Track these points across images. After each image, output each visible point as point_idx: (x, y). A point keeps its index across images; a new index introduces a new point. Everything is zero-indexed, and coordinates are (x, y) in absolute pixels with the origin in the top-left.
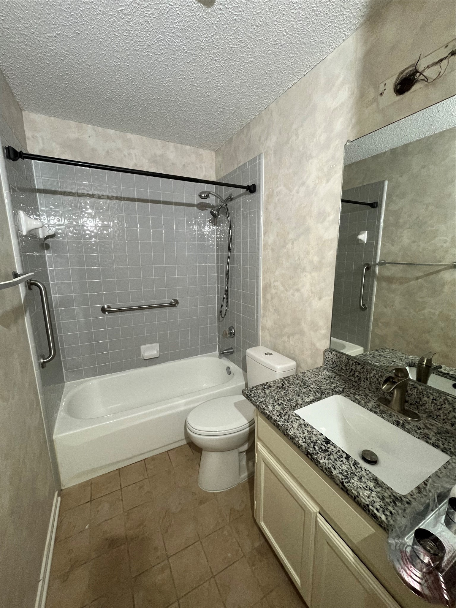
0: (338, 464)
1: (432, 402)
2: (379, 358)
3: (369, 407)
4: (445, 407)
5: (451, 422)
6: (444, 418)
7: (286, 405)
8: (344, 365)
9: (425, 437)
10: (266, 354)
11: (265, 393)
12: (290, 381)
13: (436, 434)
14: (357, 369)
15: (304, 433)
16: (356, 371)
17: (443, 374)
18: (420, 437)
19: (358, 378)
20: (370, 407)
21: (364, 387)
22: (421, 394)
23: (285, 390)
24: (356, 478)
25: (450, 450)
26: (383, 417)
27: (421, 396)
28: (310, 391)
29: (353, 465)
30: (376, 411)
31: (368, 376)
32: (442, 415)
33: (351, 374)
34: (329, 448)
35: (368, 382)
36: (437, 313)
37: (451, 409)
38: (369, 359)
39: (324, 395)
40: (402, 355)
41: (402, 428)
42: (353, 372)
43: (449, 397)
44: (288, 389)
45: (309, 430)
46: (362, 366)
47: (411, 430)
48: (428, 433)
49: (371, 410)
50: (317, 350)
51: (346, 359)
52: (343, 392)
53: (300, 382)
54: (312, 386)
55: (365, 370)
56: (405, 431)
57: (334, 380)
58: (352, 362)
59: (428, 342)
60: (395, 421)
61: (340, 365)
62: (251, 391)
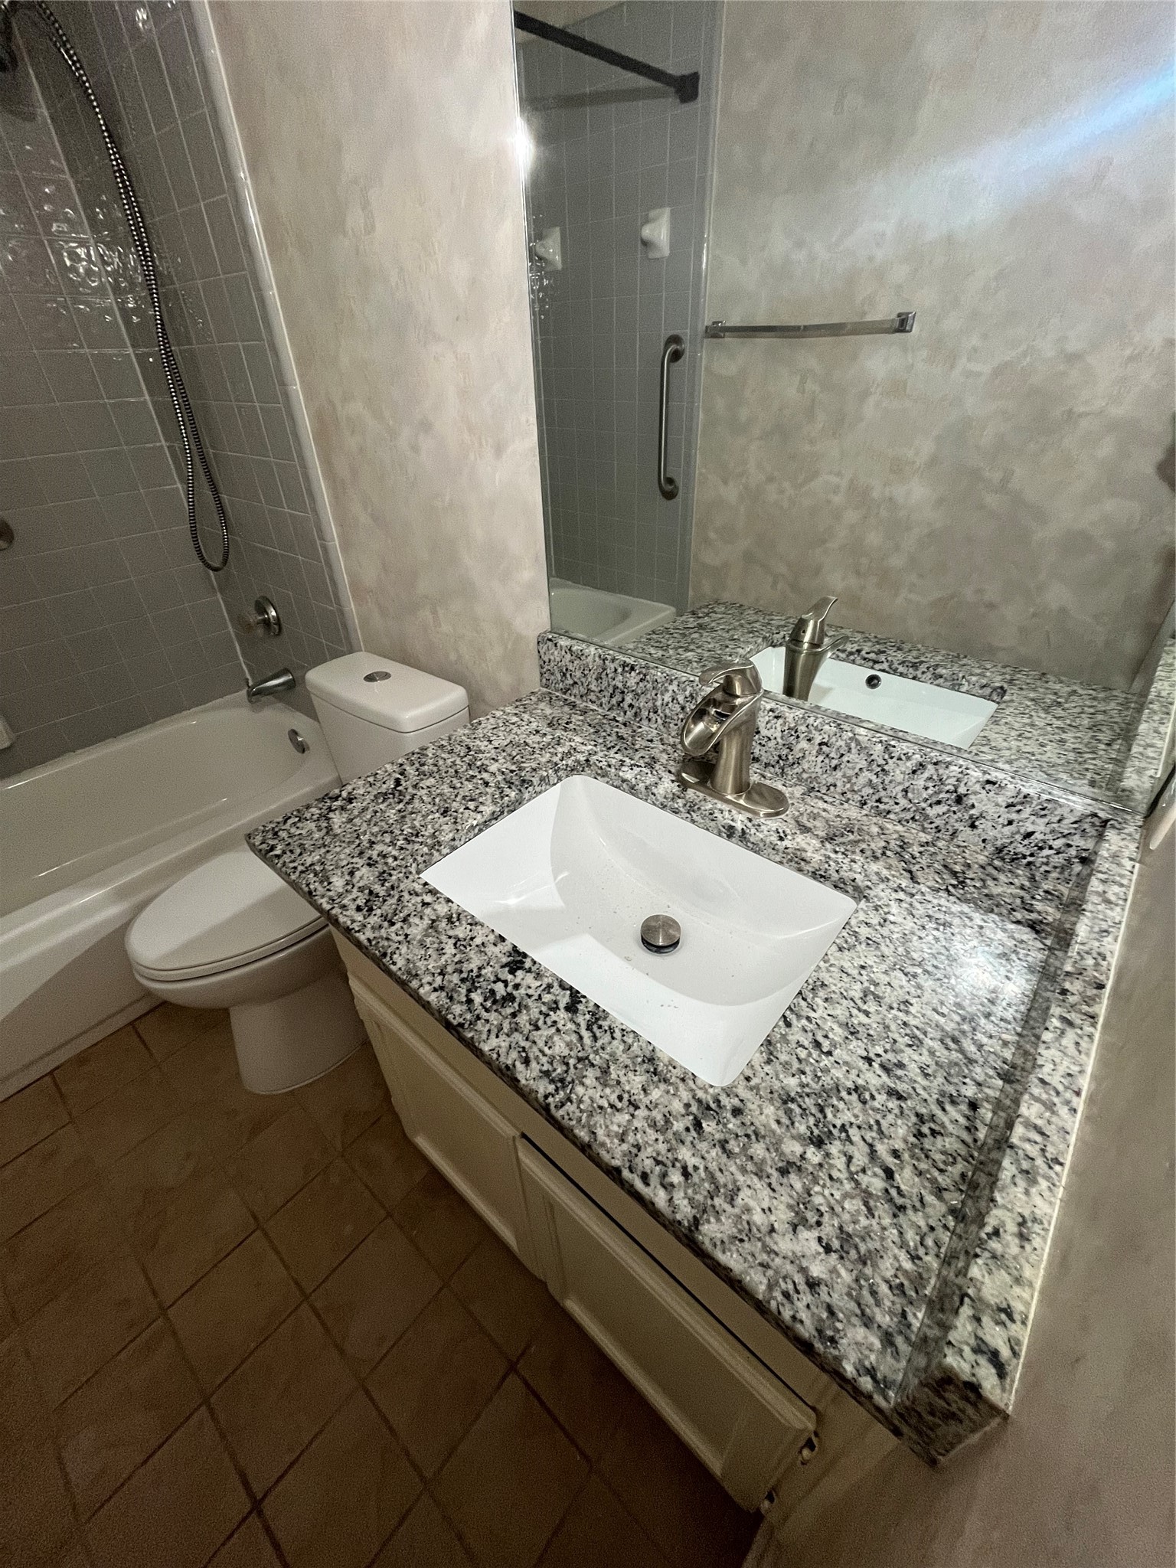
0: (538, 1041)
1: (820, 752)
2: (696, 635)
3: (657, 800)
4: (848, 762)
5: (860, 798)
6: (845, 789)
7: (396, 859)
8: (594, 677)
9: (796, 859)
10: (370, 678)
11: (329, 829)
12: (424, 765)
13: (822, 842)
14: (628, 684)
15: (440, 951)
16: (626, 691)
17: (848, 656)
18: (785, 861)
19: (634, 711)
20: (659, 798)
21: (649, 738)
22: (793, 733)
23: (401, 801)
24: (591, 1074)
25: (853, 883)
26: (693, 822)
27: (792, 738)
28: (486, 784)
29: (589, 1028)
30: (676, 806)
31: (659, 703)
32: (839, 784)
33: (614, 701)
34: (517, 987)
35: (659, 720)
36: (844, 483)
37: (863, 764)
38: (669, 643)
39: (530, 789)
40: (755, 617)
41: (740, 843)
42: (618, 697)
43: (862, 731)
44: (413, 796)
45: (461, 936)
46: (639, 673)
47: (761, 845)
48: (803, 845)
49: (663, 807)
50: (519, 638)
51: (597, 659)
52: (589, 766)
53: (458, 762)
54: (493, 768)
55: (649, 686)
56: (747, 848)
57: (565, 730)
58: (612, 666)
59: (818, 571)
60: (724, 827)
61: (583, 680)
62: (276, 834)
